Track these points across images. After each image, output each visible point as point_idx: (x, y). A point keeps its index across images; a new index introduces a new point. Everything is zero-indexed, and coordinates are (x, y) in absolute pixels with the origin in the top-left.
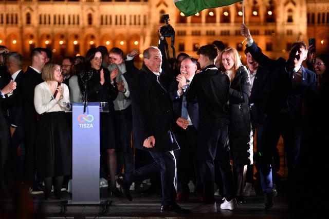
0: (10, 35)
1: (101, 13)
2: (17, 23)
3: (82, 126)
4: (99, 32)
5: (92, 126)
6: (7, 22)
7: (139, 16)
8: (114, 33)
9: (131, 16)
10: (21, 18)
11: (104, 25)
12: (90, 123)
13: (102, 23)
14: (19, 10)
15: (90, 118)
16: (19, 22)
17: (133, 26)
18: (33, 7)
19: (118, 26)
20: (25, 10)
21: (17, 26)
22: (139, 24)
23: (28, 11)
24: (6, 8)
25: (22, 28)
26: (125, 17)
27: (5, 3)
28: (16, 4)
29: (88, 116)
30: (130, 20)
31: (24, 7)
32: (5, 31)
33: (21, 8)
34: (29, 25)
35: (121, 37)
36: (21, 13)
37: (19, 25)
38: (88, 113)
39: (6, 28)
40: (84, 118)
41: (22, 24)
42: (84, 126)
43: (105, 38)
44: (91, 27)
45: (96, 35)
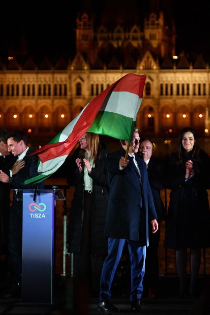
0: (57, 109)
1: (161, 82)
2: (66, 94)
3: (33, 215)
4: (158, 104)
5: (44, 216)
6: (55, 94)
7: (204, 85)
8: (175, 104)
9: (194, 85)
10: (71, 89)
11: (164, 96)
12: (42, 213)
13: (161, 94)
14: (68, 80)
15: (42, 207)
16: (68, 93)
17: (197, 96)
18: (84, 76)
19: (181, 96)
20: (75, 80)
21: (66, 98)
22: (204, 94)
23: (79, 80)
24: (53, 78)
25: (71, 100)
26: (188, 85)
27: (53, 73)
28: (66, 73)
29: (40, 204)
30: (194, 90)
31: (74, 77)
32: (53, 104)
33: (70, 77)
34: (79, 96)
35: (184, 109)
36: (70, 84)
37: (69, 97)
38: (40, 202)
39: (53, 101)
40: (35, 207)
41: (71, 95)
42: (36, 216)
43: (165, 110)
44: (149, 98)
45: (154, 107)
